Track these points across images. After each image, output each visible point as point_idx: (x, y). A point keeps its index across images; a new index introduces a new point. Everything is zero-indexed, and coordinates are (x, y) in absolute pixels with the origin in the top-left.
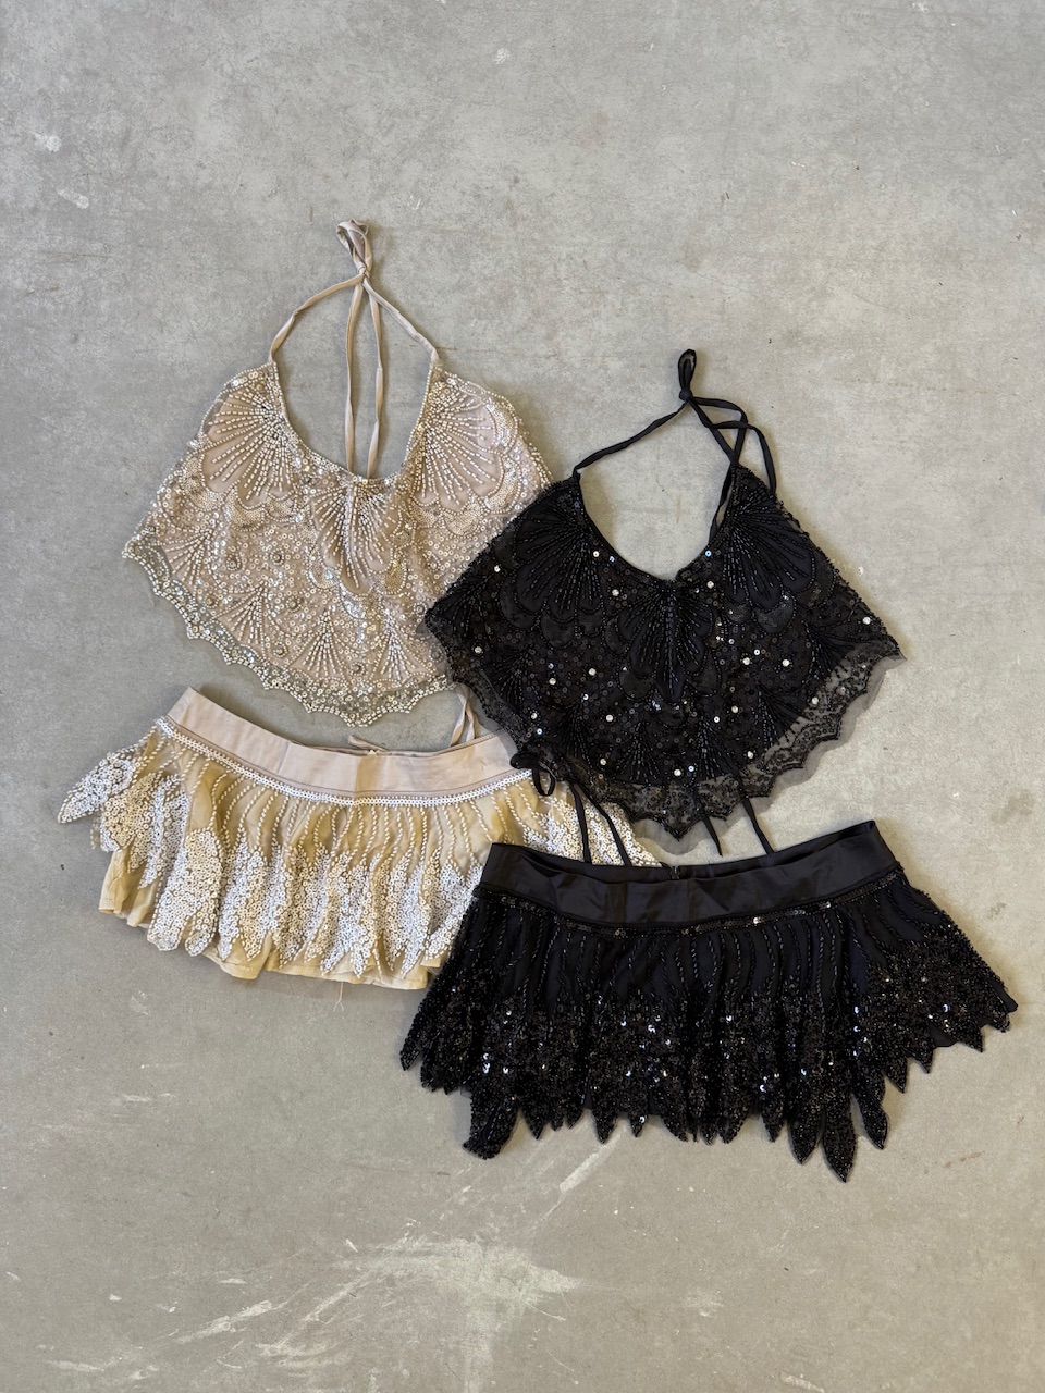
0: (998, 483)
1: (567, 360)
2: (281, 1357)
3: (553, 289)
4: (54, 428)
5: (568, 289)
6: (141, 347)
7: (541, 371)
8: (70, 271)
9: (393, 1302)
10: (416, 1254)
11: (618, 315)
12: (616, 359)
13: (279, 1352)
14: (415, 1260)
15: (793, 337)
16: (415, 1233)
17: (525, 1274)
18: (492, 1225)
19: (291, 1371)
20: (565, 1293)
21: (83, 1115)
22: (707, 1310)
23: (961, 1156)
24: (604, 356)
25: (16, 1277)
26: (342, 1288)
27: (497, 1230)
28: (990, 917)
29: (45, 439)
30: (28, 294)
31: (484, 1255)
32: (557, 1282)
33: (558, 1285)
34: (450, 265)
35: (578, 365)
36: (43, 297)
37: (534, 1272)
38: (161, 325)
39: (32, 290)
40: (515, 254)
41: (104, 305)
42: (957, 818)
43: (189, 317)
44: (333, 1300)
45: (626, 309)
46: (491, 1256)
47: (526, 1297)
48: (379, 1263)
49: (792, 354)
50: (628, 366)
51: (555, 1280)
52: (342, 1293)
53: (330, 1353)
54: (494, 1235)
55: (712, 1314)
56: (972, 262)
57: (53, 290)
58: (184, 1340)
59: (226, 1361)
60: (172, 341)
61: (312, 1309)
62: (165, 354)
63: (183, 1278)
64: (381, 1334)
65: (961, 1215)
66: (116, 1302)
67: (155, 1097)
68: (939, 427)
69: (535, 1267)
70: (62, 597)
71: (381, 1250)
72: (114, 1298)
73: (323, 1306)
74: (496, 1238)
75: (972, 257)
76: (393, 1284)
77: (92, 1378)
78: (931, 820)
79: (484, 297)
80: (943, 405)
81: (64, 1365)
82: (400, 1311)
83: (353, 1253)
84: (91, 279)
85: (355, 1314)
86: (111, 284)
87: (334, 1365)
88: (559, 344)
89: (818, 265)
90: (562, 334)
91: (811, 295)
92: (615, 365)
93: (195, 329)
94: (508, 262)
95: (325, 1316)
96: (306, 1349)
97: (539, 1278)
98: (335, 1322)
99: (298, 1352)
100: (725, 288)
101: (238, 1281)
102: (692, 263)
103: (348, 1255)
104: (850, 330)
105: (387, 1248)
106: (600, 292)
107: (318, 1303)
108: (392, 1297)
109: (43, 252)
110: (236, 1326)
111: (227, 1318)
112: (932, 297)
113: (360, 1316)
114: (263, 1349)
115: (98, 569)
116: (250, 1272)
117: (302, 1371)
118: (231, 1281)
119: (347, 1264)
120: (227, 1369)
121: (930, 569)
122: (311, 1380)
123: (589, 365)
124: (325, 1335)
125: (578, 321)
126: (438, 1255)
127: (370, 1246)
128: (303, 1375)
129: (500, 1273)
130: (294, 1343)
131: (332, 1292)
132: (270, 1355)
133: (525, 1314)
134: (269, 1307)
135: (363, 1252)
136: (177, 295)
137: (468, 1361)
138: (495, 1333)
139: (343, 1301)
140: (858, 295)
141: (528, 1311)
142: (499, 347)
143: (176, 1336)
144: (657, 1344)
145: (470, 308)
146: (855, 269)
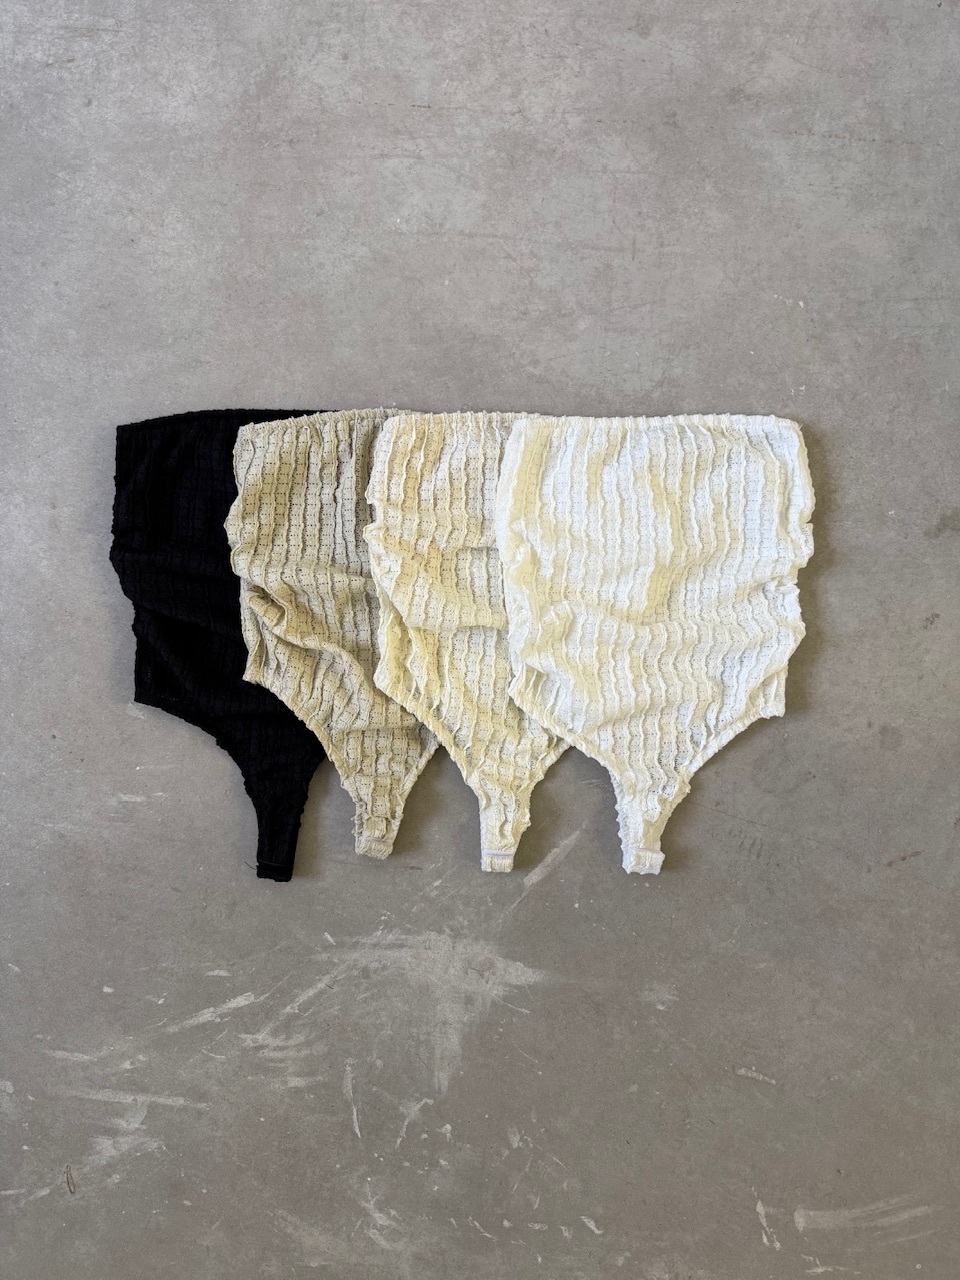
0: (924, 225)
1: (530, 116)
2: (262, 1047)
3: (518, 54)
4: (68, 182)
5: (531, 55)
6: (147, 109)
7: (506, 126)
8: (85, 45)
9: (368, 994)
10: (391, 946)
11: (576, 76)
12: (575, 115)
13: (261, 1042)
14: (389, 952)
15: (735, 95)
16: (389, 926)
17: (492, 965)
18: (461, 919)
19: (272, 1060)
20: (529, 986)
21: (81, 814)
22: (663, 1004)
23: (902, 854)
24: (564, 113)
25: (17, 969)
26: (320, 980)
27: (466, 923)
28: (925, 628)
29: (59, 192)
30: (48, 65)
31: (454, 948)
32: (522, 974)
33: (523, 978)
34: (426, 34)
35: (540, 120)
36: (61, 68)
37: (500, 963)
38: (166, 90)
39: (50, 62)
40: (484, 24)
41: (115, 74)
42: (893, 534)
43: (191, 82)
44: (311, 992)
45: (584, 72)
46: (460, 948)
47: (493, 990)
48: (353, 956)
49: (734, 110)
50: (586, 121)
51: (519, 973)
52: (321, 986)
53: (308, 1044)
54: (462, 928)
55: (668, 1007)
56: (897, 27)
57: (69, 61)
58: (172, 1029)
59: (211, 1051)
60: (176, 104)
61: (292, 1001)
62: (169, 116)
63: (172, 969)
64: (357, 1024)
65: (903, 912)
66: (109, 994)
67: (149, 797)
68: (870, 175)
69: (500, 959)
70: (72, 334)
71: (357, 943)
72: (107, 990)
73: (302, 998)
74: (465, 931)
75: (897, 22)
76: (367, 977)
77: (85, 1067)
78: (869, 536)
79: (455, 62)
80: (873, 154)
81: (59, 1054)
82: (374, 1003)
83: (331, 946)
84: (103, 51)
85: (332, 1006)
86: (121, 55)
87: (311, 1054)
88: (523, 101)
89: (757, 31)
90: (525, 92)
91: (751, 59)
92: (575, 121)
93: (196, 93)
94: (477, 31)
95: (304, 1008)
96: (287, 1038)
97: (505, 970)
98: (313, 1014)
99: (279, 1042)
100: (672, 52)
101: (223, 973)
102: (644, 32)
103: (327, 947)
104: (787, 88)
105: (363, 941)
106: (560, 57)
107: (296, 996)
108: (367, 989)
109: (61, 28)
110: (221, 1016)
111: (212, 1009)
112: (862, 59)
113: (336, 1008)
114: (245, 1040)
115: (105, 308)
116: (234, 964)
117: (282, 1061)
118: (216, 973)
119: (324, 956)
120: (213, 1058)
121: (864, 303)
122: (291, 1070)
123: (550, 121)
124: (304, 1024)
125: (540, 81)
126: (411, 947)
127: (347, 939)
128: (283, 1065)
129: (468, 965)
130: (275, 1033)
131: (311, 984)
132: (252, 1045)
133: (491, 1006)
134: (252, 999)
135: (341, 945)
136: (180, 64)
137: (438, 1052)
138: (464, 1024)
139: (322, 992)
140: (794, 58)
141: (494, 1004)
142: (469, 105)
143: (165, 1025)
144: (617, 1037)
145: (443, 72)
146: (791, 35)
